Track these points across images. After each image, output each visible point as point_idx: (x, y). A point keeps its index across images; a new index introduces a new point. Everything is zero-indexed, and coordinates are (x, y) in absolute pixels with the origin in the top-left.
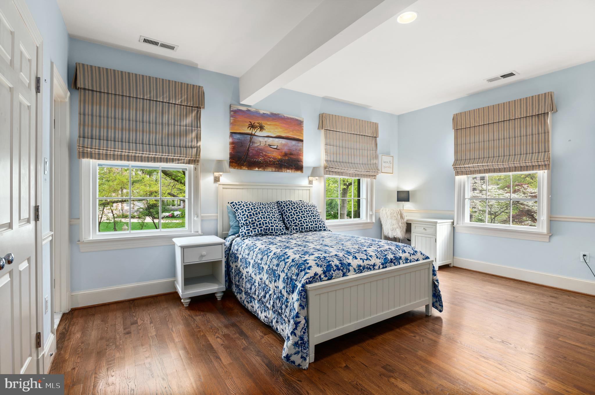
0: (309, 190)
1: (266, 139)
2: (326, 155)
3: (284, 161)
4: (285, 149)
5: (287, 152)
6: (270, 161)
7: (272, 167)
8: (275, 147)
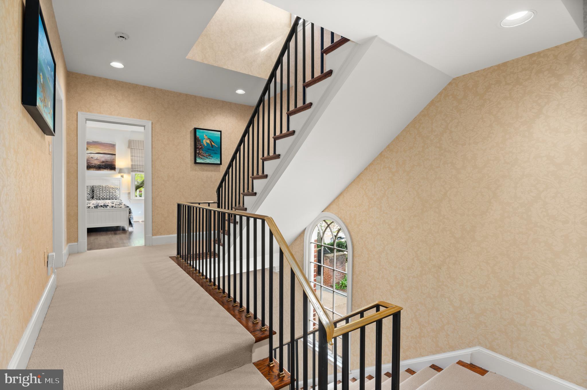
0: (120, 180)
1: (89, 154)
2: (131, 162)
3: (101, 165)
4: (103, 159)
5: (104, 161)
6: (92, 166)
7: (94, 168)
8: (96, 158)
